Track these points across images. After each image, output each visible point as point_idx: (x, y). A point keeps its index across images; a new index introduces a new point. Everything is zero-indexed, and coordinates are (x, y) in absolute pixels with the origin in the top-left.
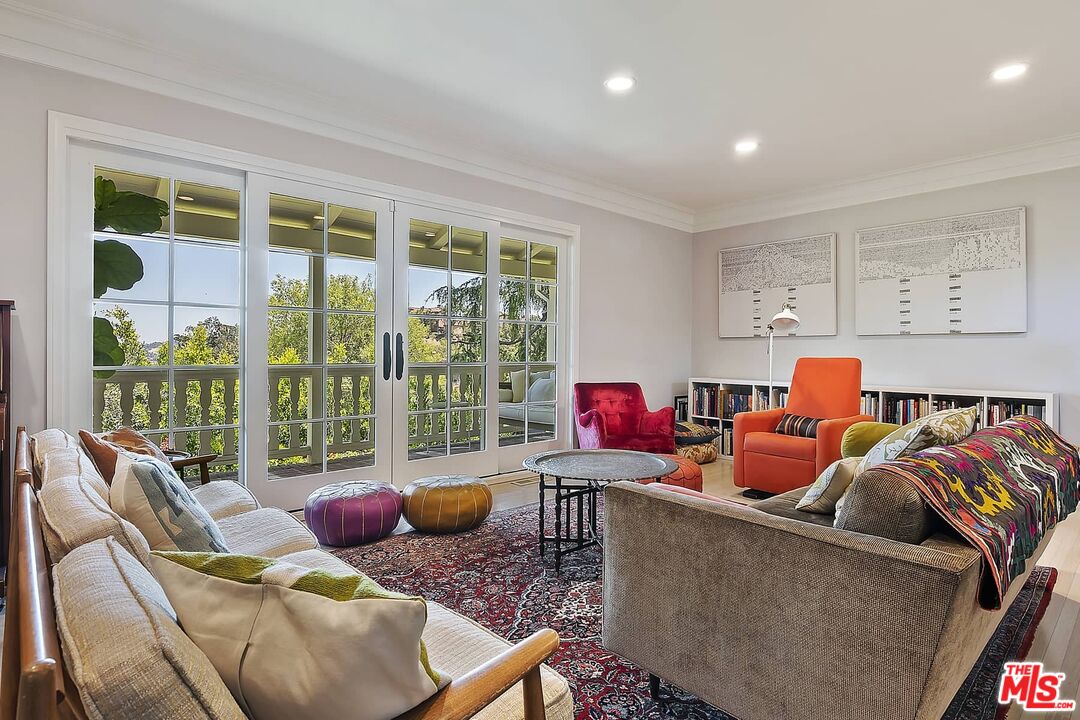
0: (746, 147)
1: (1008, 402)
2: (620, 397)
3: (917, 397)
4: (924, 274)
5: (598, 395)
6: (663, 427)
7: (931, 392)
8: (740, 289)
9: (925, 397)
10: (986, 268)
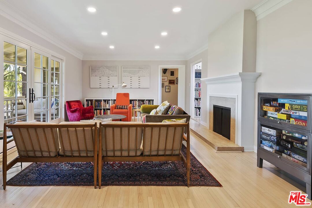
0: (112, 47)
1: (148, 100)
2: (77, 104)
3: (135, 100)
4: (134, 76)
5: (72, 104)
6: (91, 111)
7: (137, 99)
8: (96, 76)
9: (136, 100)
10: (144, 76)
